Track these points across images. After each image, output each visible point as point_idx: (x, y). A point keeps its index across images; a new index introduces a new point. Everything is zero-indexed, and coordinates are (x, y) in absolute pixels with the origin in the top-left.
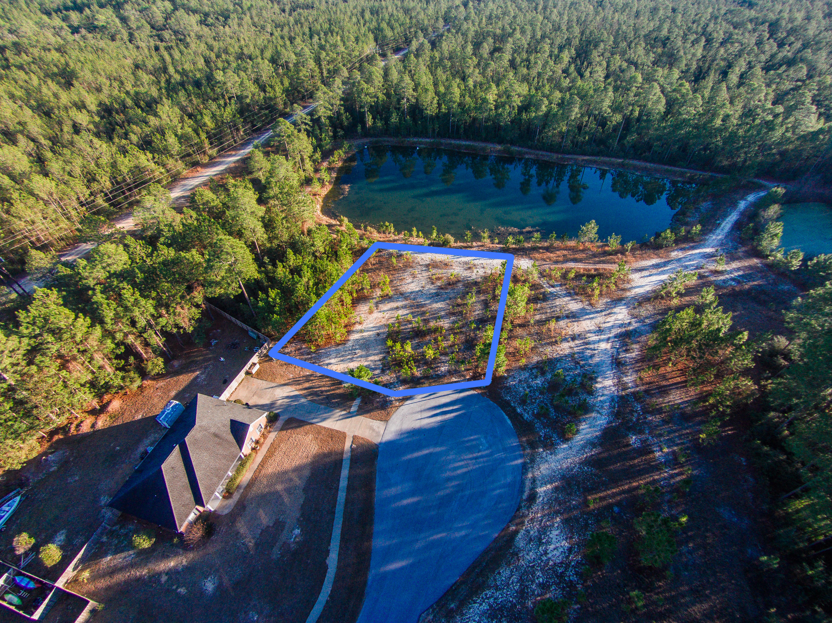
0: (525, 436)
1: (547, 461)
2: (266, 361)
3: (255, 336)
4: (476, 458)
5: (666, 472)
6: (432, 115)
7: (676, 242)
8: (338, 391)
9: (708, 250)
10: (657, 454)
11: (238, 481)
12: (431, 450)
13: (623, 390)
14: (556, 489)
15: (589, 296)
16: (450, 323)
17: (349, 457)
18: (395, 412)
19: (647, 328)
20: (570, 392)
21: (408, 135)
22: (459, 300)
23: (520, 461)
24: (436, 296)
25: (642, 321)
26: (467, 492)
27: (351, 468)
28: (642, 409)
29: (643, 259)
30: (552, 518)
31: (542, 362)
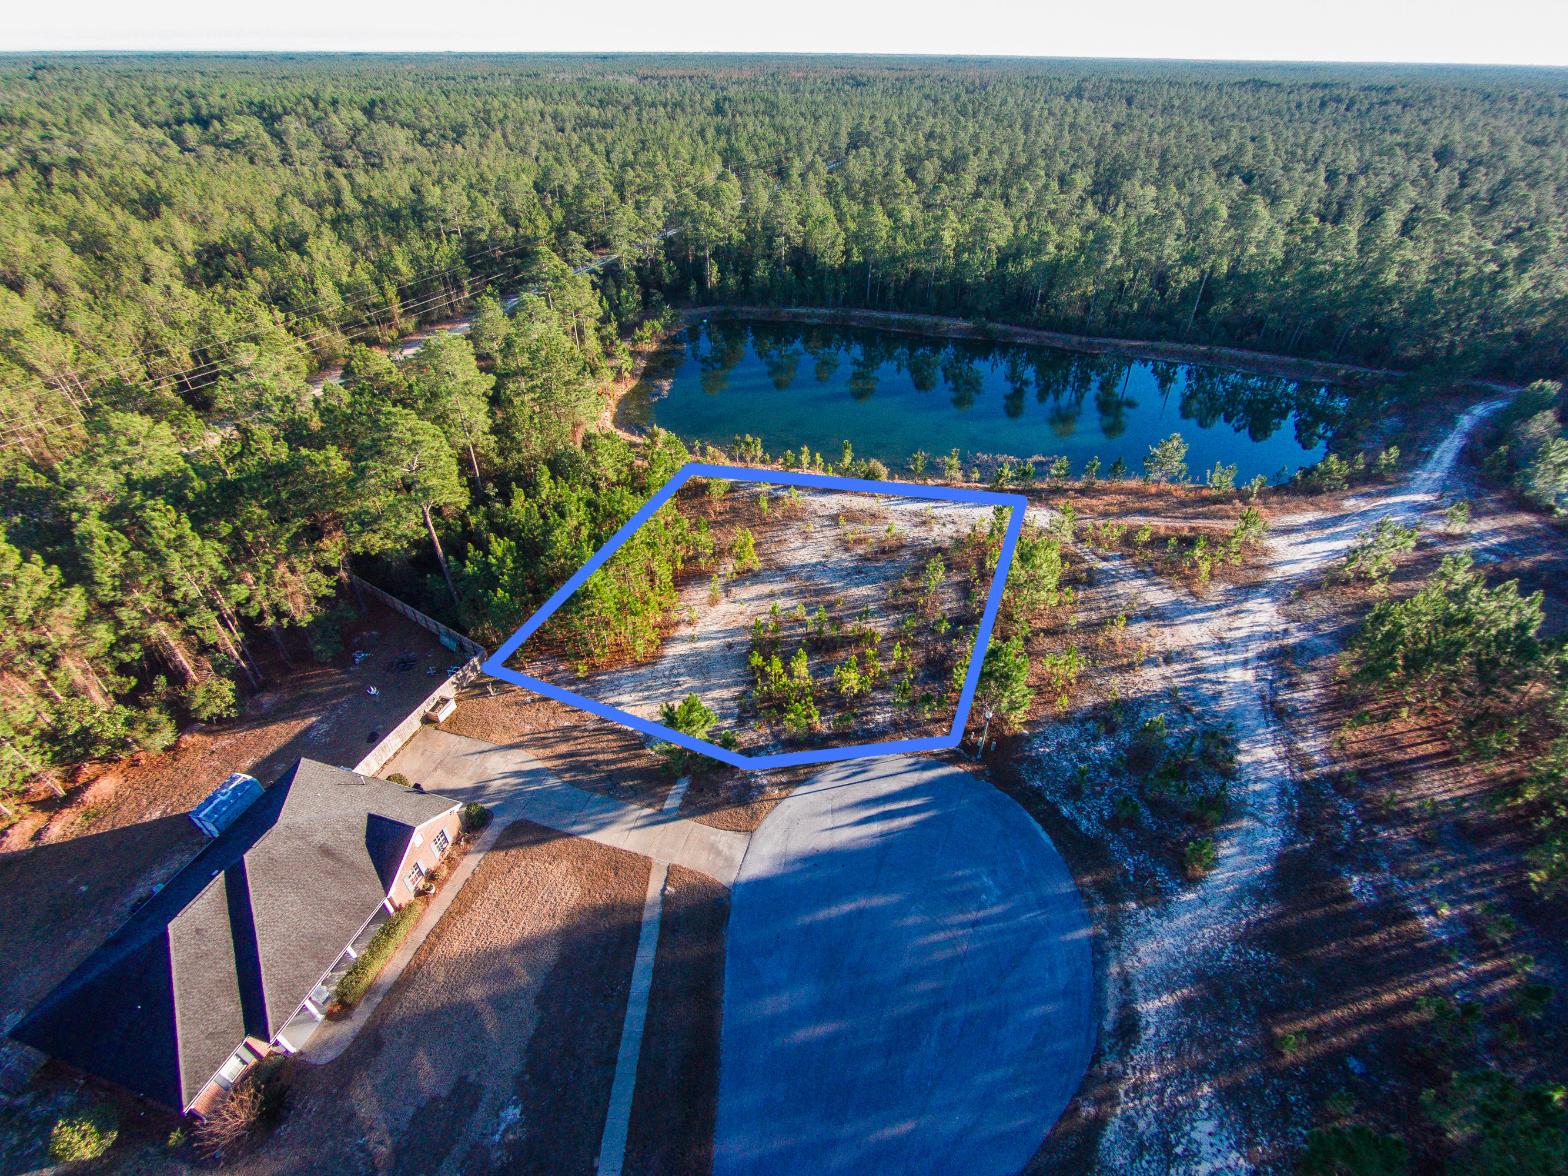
0: (1087, 871)
1: (1150, 932)
2: (472, 697)
3: (453, 646)
4: (975, 924)
5: (1461, 968)
6: (831, 267)
7: (1353, 480)
8: (635, 763)
9: (1420, 498)
10: (1426, 921)
11: (372, 972)
12: (863, 902)
13: (1302, 770)
14: (1186, 1006)
15: (1187, 578)
16: (888, 626)
17: (657, 917)
18: (769, 811)
19: (1328, 642)
20: (1181, 771)
21: (787, 303)
22: (907, 583)
23: (1084, 933)
24: (858, 573)
25: (1313, 627)
26: (959, 1012)
27: (660, 945)
28: (1359, 814)
29: (1288, 511)
30: (1191, 1086)
31: (1105, 706)
